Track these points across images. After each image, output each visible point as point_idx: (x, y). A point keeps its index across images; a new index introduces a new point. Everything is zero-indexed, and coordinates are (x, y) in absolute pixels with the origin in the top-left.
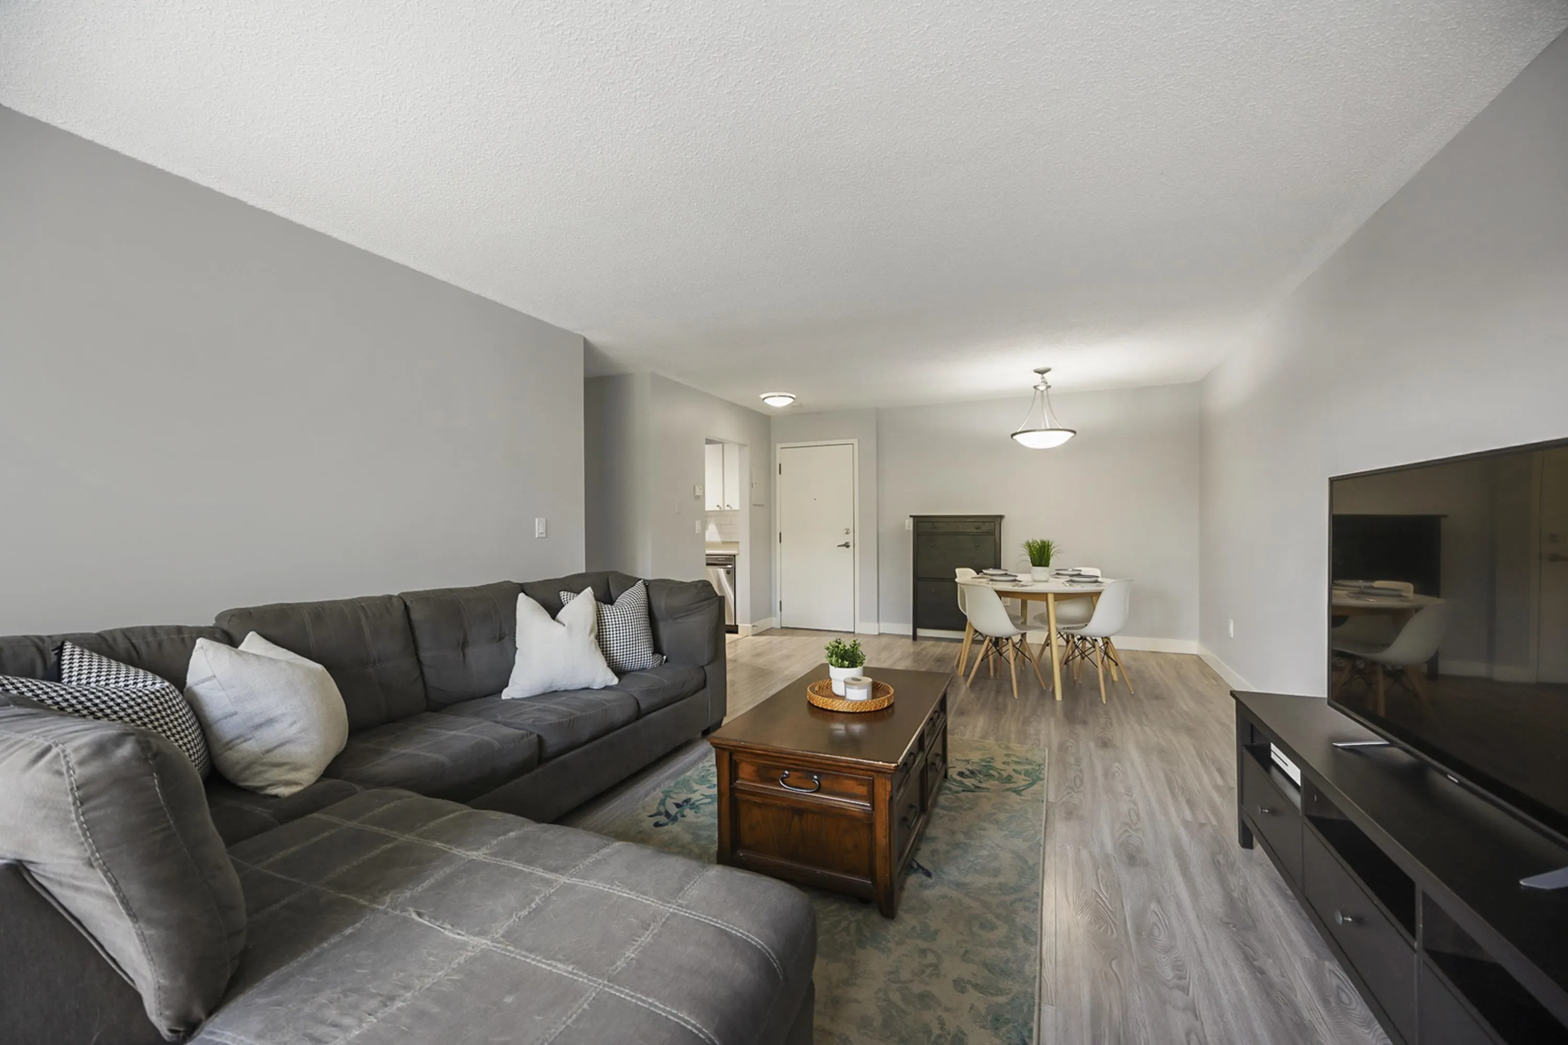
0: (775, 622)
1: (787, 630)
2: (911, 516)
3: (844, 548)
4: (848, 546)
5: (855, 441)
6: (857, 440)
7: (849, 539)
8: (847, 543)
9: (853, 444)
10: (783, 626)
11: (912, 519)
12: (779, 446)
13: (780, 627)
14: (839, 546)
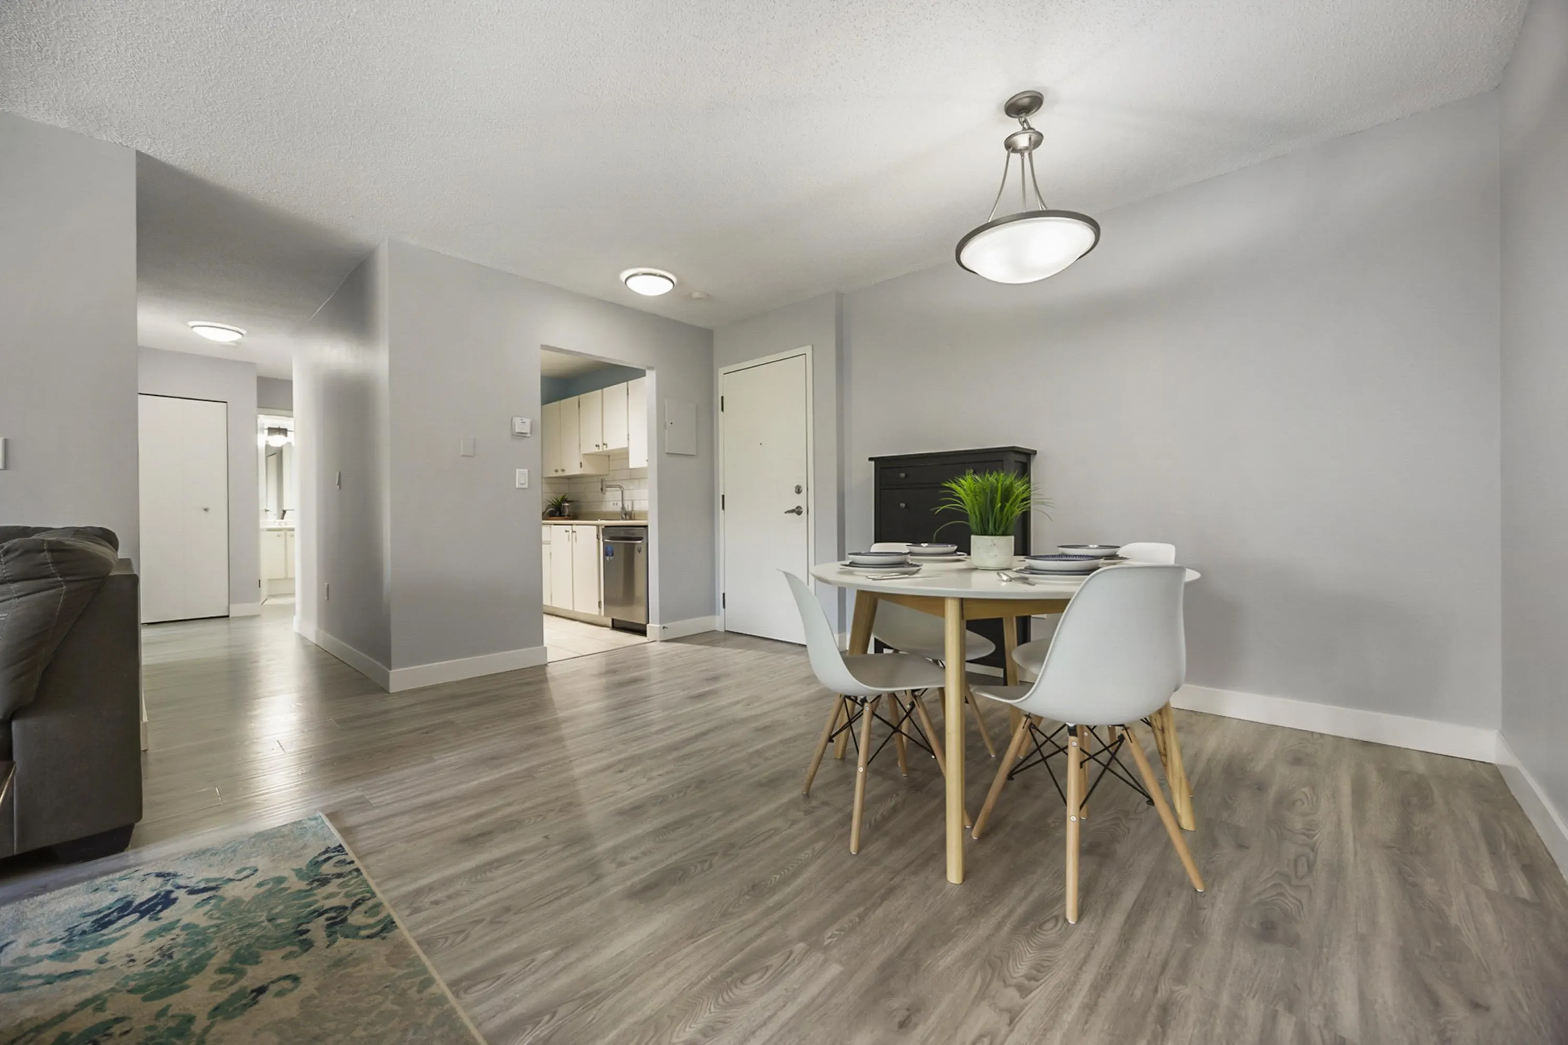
0: (718, 623)
1: (732, 636)
2: (870, 459)
3: (794, 515)
4: (799, 513)
5: (808, 350)
6: (810, 347)
7: (799, 500)
8: (798, 507)
9: (805, 354)
10: (727, 629)
11: (873, 463)
12: (722, 371)
13: (723, 630)
14: (786, 513)
